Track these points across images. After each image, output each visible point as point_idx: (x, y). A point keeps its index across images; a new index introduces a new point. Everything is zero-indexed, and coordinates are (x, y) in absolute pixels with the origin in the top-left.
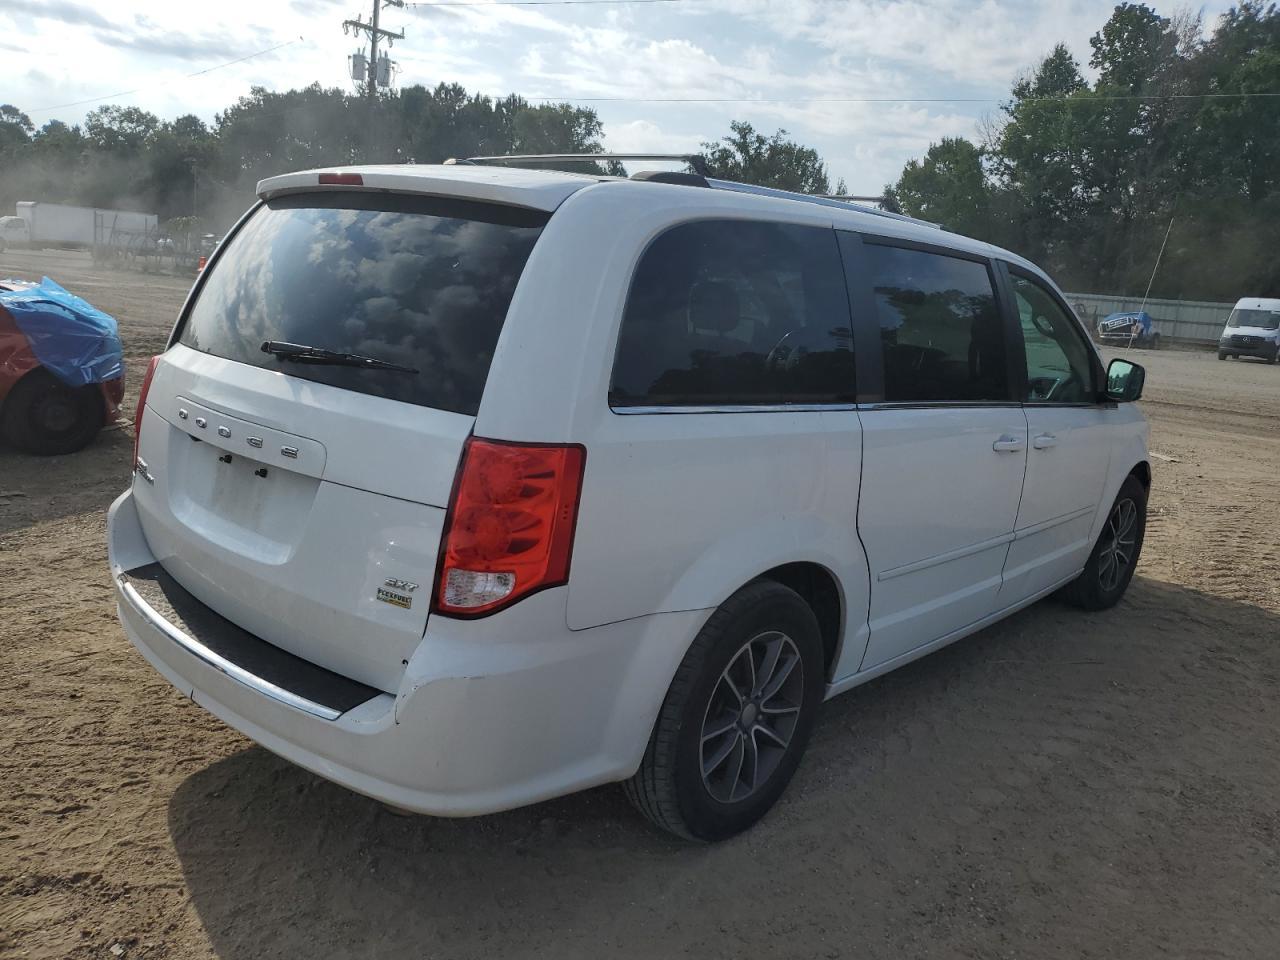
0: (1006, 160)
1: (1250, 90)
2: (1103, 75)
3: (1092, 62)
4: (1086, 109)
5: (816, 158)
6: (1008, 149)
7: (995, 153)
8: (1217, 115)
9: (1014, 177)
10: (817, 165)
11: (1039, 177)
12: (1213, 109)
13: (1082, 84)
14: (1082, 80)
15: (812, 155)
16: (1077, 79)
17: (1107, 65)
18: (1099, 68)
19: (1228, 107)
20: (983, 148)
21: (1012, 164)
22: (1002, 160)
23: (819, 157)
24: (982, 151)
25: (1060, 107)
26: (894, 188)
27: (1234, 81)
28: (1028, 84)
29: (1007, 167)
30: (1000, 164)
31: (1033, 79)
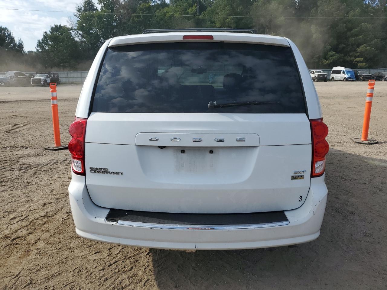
0: (79, 32)
1: (142, 13)
2: (102, 7)
3: (98, 3)
4: (100, 17)
5: (8, 31)
6: (80, 28)
7: (75, 30)
8: (136, 20)
9: (83, 37)
10: (9, 33)
11: (91, 37)
12: (134, 18)
13: (97, 9)
14: (96, 8)
15: (6, 29)
16: (95, 8)
17: (102, 4)
18: (100, 5)
19: (138, 18)
20: (72, 28)
21: (81, 33)
22: (78, 32)
23: (9, 30)
24: (72, 29)
25: (93, 16)
26: (41, 41)
27: (138, 11)
28: (81, 8)
29: (80, 34)
30: (77, 33)
31: (82, 7)
